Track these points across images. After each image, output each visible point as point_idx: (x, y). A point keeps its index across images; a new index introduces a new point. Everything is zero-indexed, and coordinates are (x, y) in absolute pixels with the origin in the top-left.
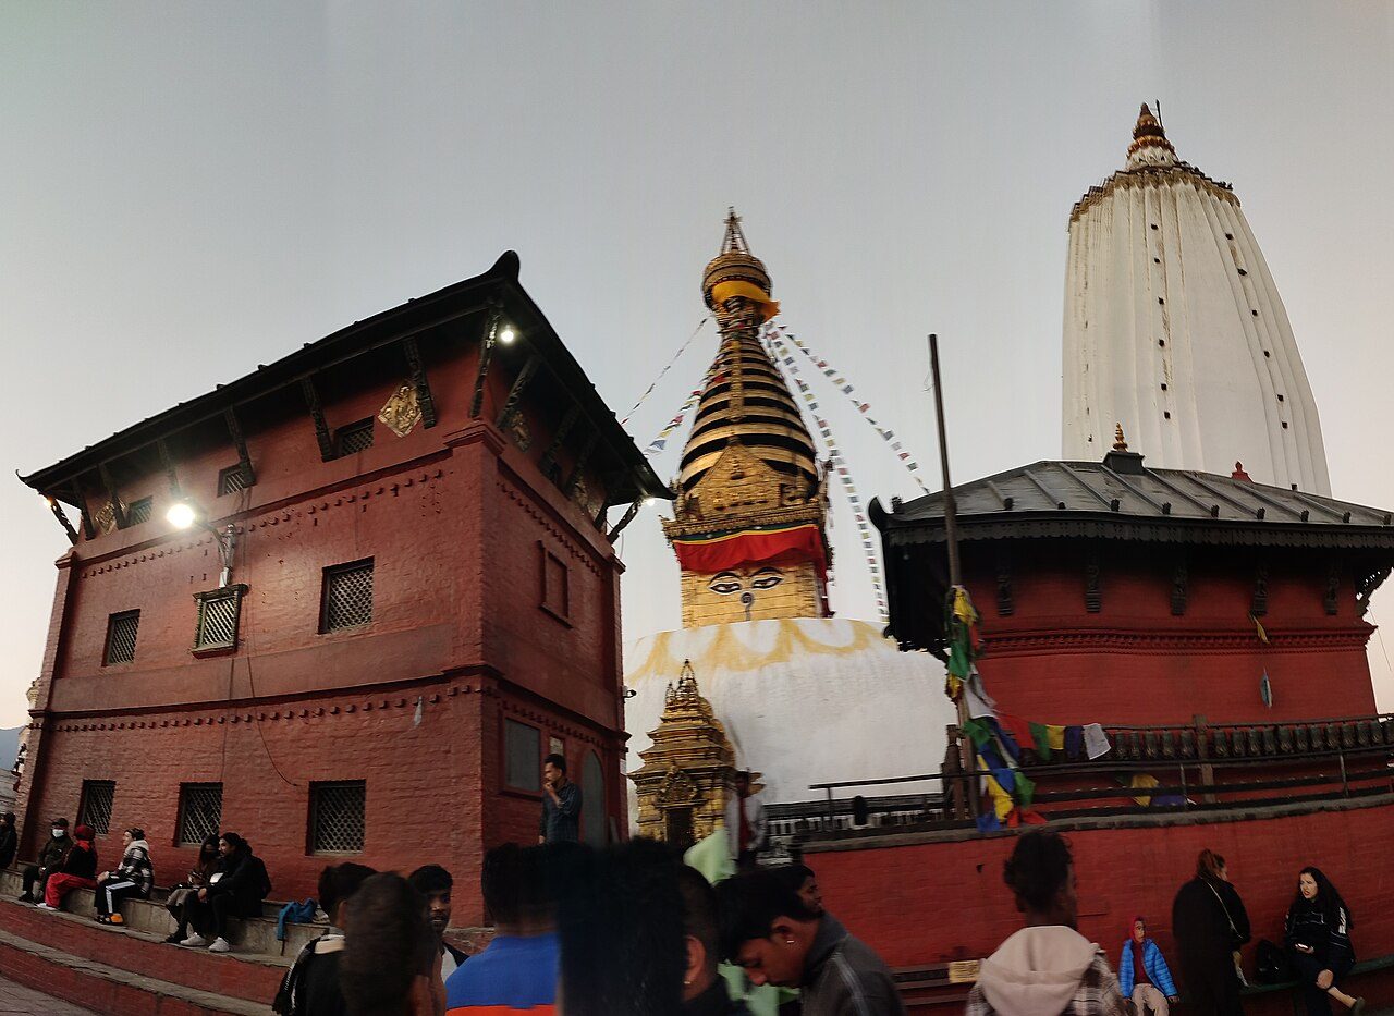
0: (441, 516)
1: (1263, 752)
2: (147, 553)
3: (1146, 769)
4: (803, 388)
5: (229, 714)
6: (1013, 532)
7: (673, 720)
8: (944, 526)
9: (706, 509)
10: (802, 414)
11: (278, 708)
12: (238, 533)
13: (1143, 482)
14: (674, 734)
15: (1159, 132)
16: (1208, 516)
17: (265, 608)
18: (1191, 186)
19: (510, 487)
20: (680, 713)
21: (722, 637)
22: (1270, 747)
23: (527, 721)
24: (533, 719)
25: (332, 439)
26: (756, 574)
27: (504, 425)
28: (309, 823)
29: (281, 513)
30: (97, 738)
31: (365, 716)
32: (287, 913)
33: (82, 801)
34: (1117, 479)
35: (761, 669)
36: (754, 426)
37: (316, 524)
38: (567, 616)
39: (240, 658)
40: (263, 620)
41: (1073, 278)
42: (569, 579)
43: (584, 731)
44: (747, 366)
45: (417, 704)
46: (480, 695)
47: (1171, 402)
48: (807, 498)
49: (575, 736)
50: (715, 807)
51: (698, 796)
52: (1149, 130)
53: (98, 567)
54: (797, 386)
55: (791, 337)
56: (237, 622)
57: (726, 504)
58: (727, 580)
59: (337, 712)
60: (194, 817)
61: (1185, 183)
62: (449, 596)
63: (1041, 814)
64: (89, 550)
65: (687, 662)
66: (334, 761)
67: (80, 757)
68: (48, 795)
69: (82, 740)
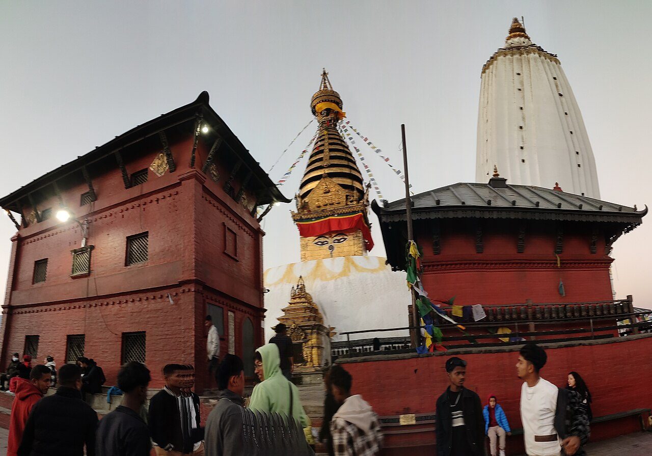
0: (178, 212)
1: (558, 317)
2: (50, 233)
3: (505, 325)
4: (358, 151)
5: (87, 303)
6: (440, 215)
7: (294, 304)
8: (406, 213)
9: (312, 207)
10: (357, 163)
11: (108, 300)
12: (89, 223)
13: (506, 192)
14: (295, 310)
15: (523, 30)
16: (534, 206)
17: (102, 255)
18: (537, 55)
19: (209, 198)
20: (297, 300)
21: (318, 266)
22: (561, 315)
23: (217, 304)
24: (220, 303)
25: (129, 179)
26: (335, 236)
27: (206, 170)
28: (122, 351)
29: (108, 213)
30: (31, 316)
31: (145, 303)
32: (111, 391)
33: (25, 345)
34: (493, 190)
35: (336, 280)
36: (334, 169)
37: (123, 217)
38: (236, 256)
39: (91, 278)
40: (101, 261)
41: (482, 100)
42: (237, 240)
43: (244, 308)
44: (331, 141)
45: (168, 297)
46: (194, 293)
47: (525, 155)
48: (358, 201)
49: (239, 310)
50: (313, 343)
51: (305, 338)
52: (517, 30)
53: (29, 240)
54: (355, 150)
55: (351, 127)
56: (89, 261)
57: (321, 204)
58: (322, 239)
59: (133, 301)
60: (73, 350)
61: (534, 54)
62: (181, 248)
63: (445, 347)
64: (25, 233)
65: (301, 277)
66: (132, 323)
67: (24, 325)
68: (11, 343)
69: (25, 317)
